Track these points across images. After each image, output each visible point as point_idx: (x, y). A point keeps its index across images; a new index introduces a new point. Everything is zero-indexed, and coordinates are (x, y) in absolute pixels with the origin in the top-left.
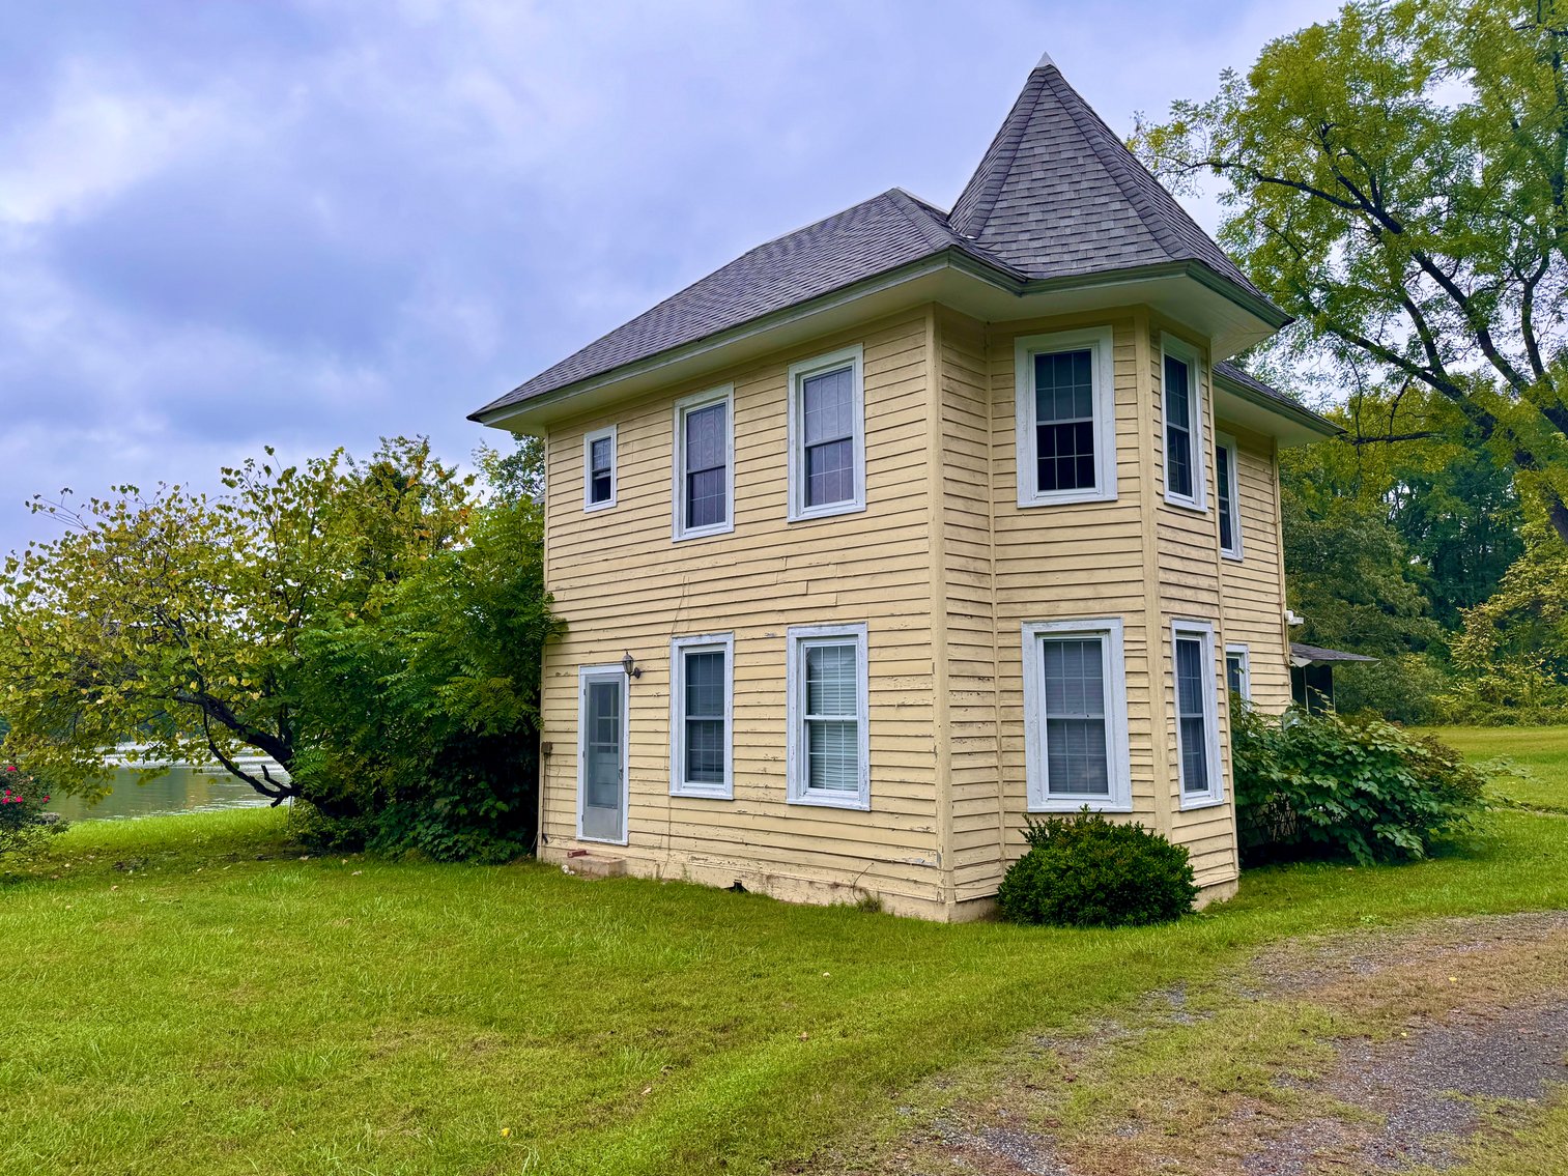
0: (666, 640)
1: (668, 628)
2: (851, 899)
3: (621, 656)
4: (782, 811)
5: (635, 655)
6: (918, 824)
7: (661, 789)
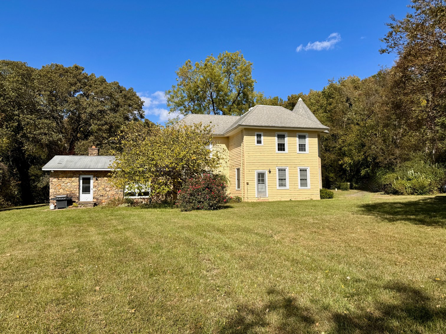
0: (275, 167)
1: (276, 165)
2: (310, 199)
3: (269, 169)
4: (298, 190)
5: (271, 169)
6: (316, 190)
7: (275, 188)
